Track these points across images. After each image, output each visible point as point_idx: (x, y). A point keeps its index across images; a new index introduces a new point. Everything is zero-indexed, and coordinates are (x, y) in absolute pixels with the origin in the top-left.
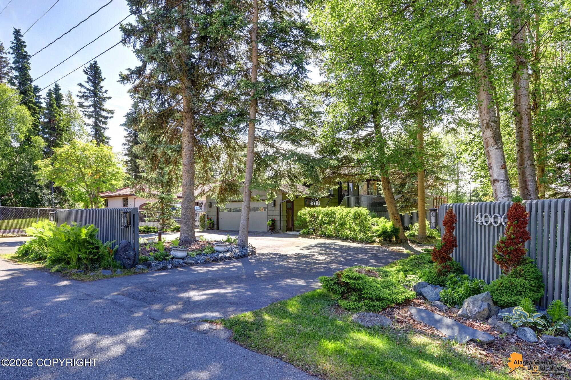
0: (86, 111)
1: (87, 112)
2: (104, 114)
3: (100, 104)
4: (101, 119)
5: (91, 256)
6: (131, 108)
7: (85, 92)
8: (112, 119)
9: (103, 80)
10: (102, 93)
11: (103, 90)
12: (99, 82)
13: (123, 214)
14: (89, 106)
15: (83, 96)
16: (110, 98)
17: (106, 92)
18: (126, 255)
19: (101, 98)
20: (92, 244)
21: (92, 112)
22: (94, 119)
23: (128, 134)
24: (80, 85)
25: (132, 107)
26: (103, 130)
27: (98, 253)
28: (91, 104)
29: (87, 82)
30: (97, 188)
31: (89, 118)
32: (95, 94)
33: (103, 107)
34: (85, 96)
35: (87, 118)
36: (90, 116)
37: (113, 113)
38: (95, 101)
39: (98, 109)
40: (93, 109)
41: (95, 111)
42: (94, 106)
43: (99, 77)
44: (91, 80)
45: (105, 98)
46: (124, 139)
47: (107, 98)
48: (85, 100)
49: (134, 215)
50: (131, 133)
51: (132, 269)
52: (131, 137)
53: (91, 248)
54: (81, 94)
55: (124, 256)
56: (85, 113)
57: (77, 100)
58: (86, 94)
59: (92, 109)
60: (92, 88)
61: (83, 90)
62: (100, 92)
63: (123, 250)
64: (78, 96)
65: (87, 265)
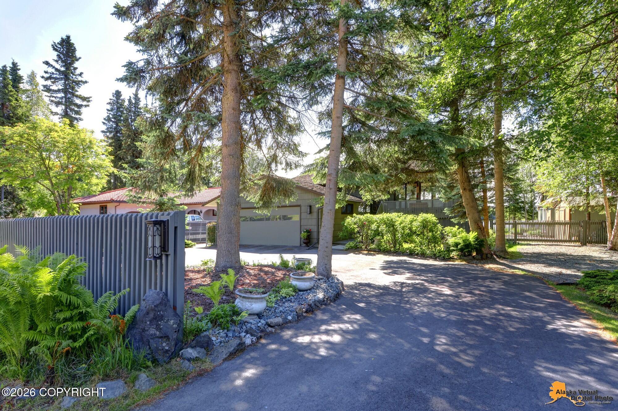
0: (53, 97)
1: (55, 97)
2: (78, 101)
3: (73, 88)
4: (73, 107)
5: (66, 343)
6: (112, 98)
7: (53, 73)
8: (87, 107)
9: (77, 60)
10: (76, 75)
11: (78, 72)
12: (72, 62)
13: (151, 226)
14: (59, 91)
15: (49, 78)
16: (86, 82)
17: (81, 74)
18: (158, 328)
19: (74, 81)
20: (70, 306)
21: (62, 98)
22: (63, 107)
23: (108, 129)
24: (47, 63)
25: (113, 96)
26: (76, 121)
27: (84, 330)
28: (61, 88)
29: (57, 61)
30: (68, 188)
31: (57, 106)
32: (66, 76)
33: (77, 93)
34: (53, 78)
35: (54, 105)
36: (58, 104)
37: (89, 101)
38: (65, 85)
39: (69, 96)
40: (63, 95)
41: (65, 97)
42: (65, 91)
43: (72, 55)
44: (61, 59)
45: (79, 81)
46: (102, 134)
47: (81, 81)
48: (53, 83)
49: (176, 228)
50: (111, 128)
51: (173, 362)
52: (111, 132)
53: (65, 320)
54: (47, 75)
55: (152, 331)
56: (52, 99)
57: (42, 82)
58: (55, 76)
59: (61, 95)
60: (63, 69)
61: (51, 70)
62: (73, 75)
63: (151, 315)
64: (43, 77)
65: (52, 370)
